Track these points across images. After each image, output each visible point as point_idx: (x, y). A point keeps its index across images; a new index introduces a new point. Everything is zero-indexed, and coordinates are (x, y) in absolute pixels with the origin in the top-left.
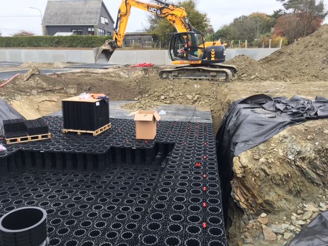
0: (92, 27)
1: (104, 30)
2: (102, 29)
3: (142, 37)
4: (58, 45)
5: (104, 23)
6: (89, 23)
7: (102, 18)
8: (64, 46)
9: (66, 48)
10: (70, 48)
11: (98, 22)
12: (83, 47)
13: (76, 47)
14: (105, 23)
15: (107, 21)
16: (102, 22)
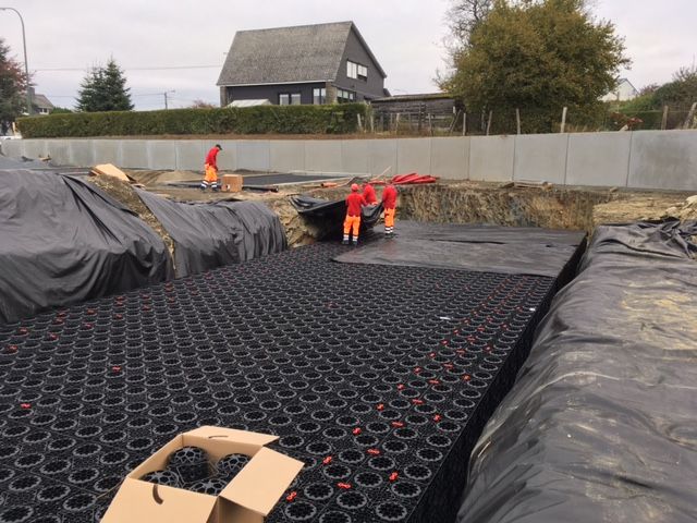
0: (321, 85)
1: (355, 94)
2: (349, 92)
3: (427, 104)
4: (227, 128)
5: (355, 77)
6: (316, 77)
7: (349, 64)
8: (239, 133)
9: (243, 135)
10: (251, 136)
11: (335, 74)
12: (279, 132)
13: (264, 133)
14: (359, 76)
15: (363, 71)
16: (349, 75)
